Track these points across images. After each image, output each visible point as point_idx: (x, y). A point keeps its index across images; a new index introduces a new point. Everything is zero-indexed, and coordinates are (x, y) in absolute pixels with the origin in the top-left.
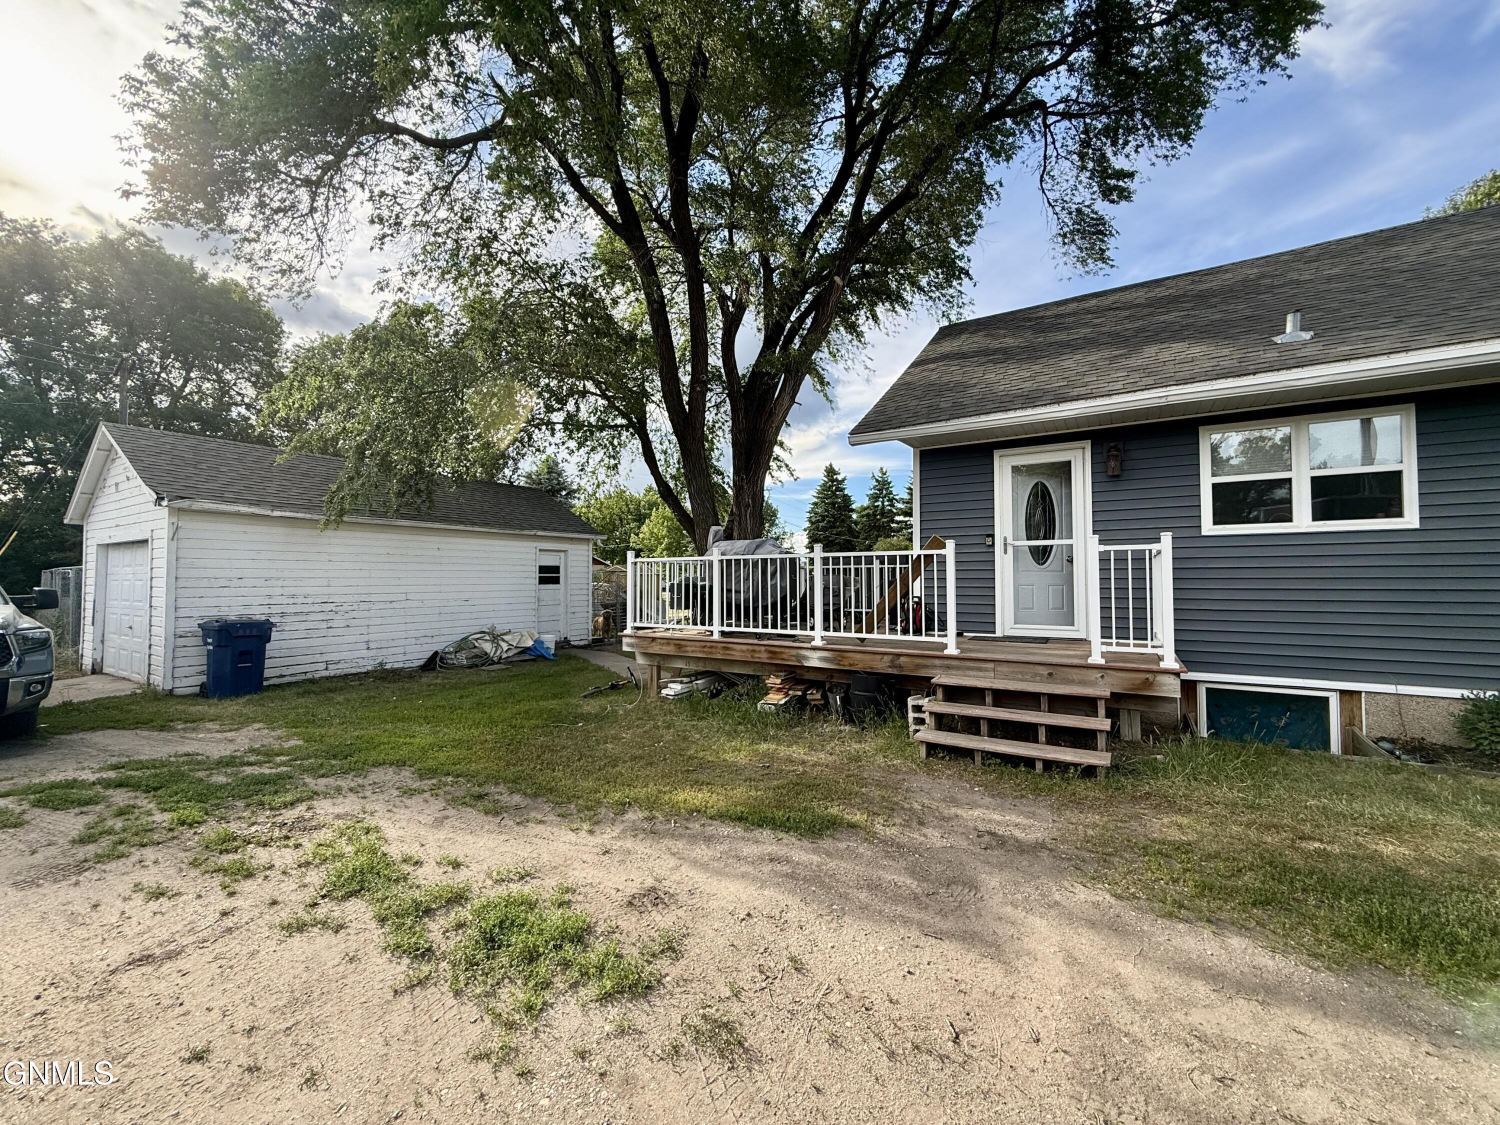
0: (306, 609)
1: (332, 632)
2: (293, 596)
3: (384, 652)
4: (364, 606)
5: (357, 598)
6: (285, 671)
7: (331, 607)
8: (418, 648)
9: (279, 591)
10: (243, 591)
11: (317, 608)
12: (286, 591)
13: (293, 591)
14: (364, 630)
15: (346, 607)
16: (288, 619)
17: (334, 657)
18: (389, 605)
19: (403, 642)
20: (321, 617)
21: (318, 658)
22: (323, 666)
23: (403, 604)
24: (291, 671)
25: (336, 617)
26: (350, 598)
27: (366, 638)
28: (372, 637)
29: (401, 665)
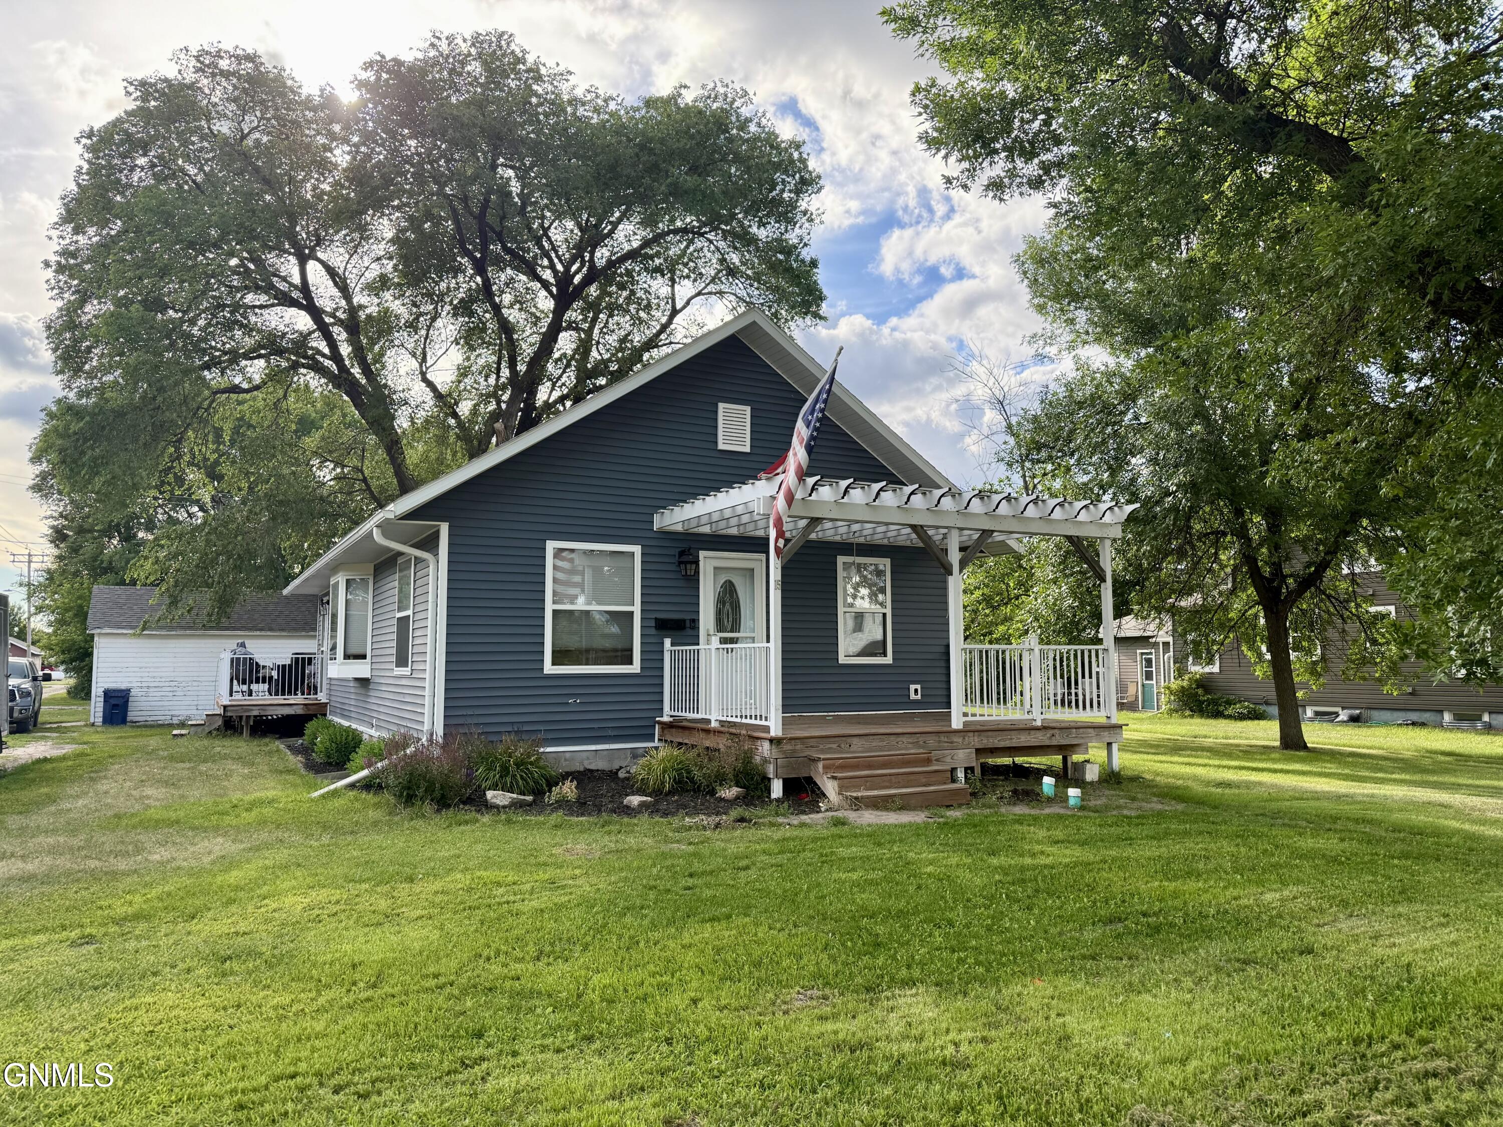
0: (161, 684)
2: (154, 677)
4: (195, 684)
5: (191, 679)
6: (140, 718)
7: (175, 684)
9: (139, 675)
10: (127, 675)
11: (167, 684)
12: (141, 675)
13: (154, 674)
14: (195, 698)
15: (184, 684)
16: (141, 690)
17: (176, 713)
18: (211, 683)
20: (169, 689)
21: (167, 713)
22: (169, 717)
24: (152, 718)
25: (179, 690)
26: (187, 679)
27: (195, 703)
28: (200, 703)
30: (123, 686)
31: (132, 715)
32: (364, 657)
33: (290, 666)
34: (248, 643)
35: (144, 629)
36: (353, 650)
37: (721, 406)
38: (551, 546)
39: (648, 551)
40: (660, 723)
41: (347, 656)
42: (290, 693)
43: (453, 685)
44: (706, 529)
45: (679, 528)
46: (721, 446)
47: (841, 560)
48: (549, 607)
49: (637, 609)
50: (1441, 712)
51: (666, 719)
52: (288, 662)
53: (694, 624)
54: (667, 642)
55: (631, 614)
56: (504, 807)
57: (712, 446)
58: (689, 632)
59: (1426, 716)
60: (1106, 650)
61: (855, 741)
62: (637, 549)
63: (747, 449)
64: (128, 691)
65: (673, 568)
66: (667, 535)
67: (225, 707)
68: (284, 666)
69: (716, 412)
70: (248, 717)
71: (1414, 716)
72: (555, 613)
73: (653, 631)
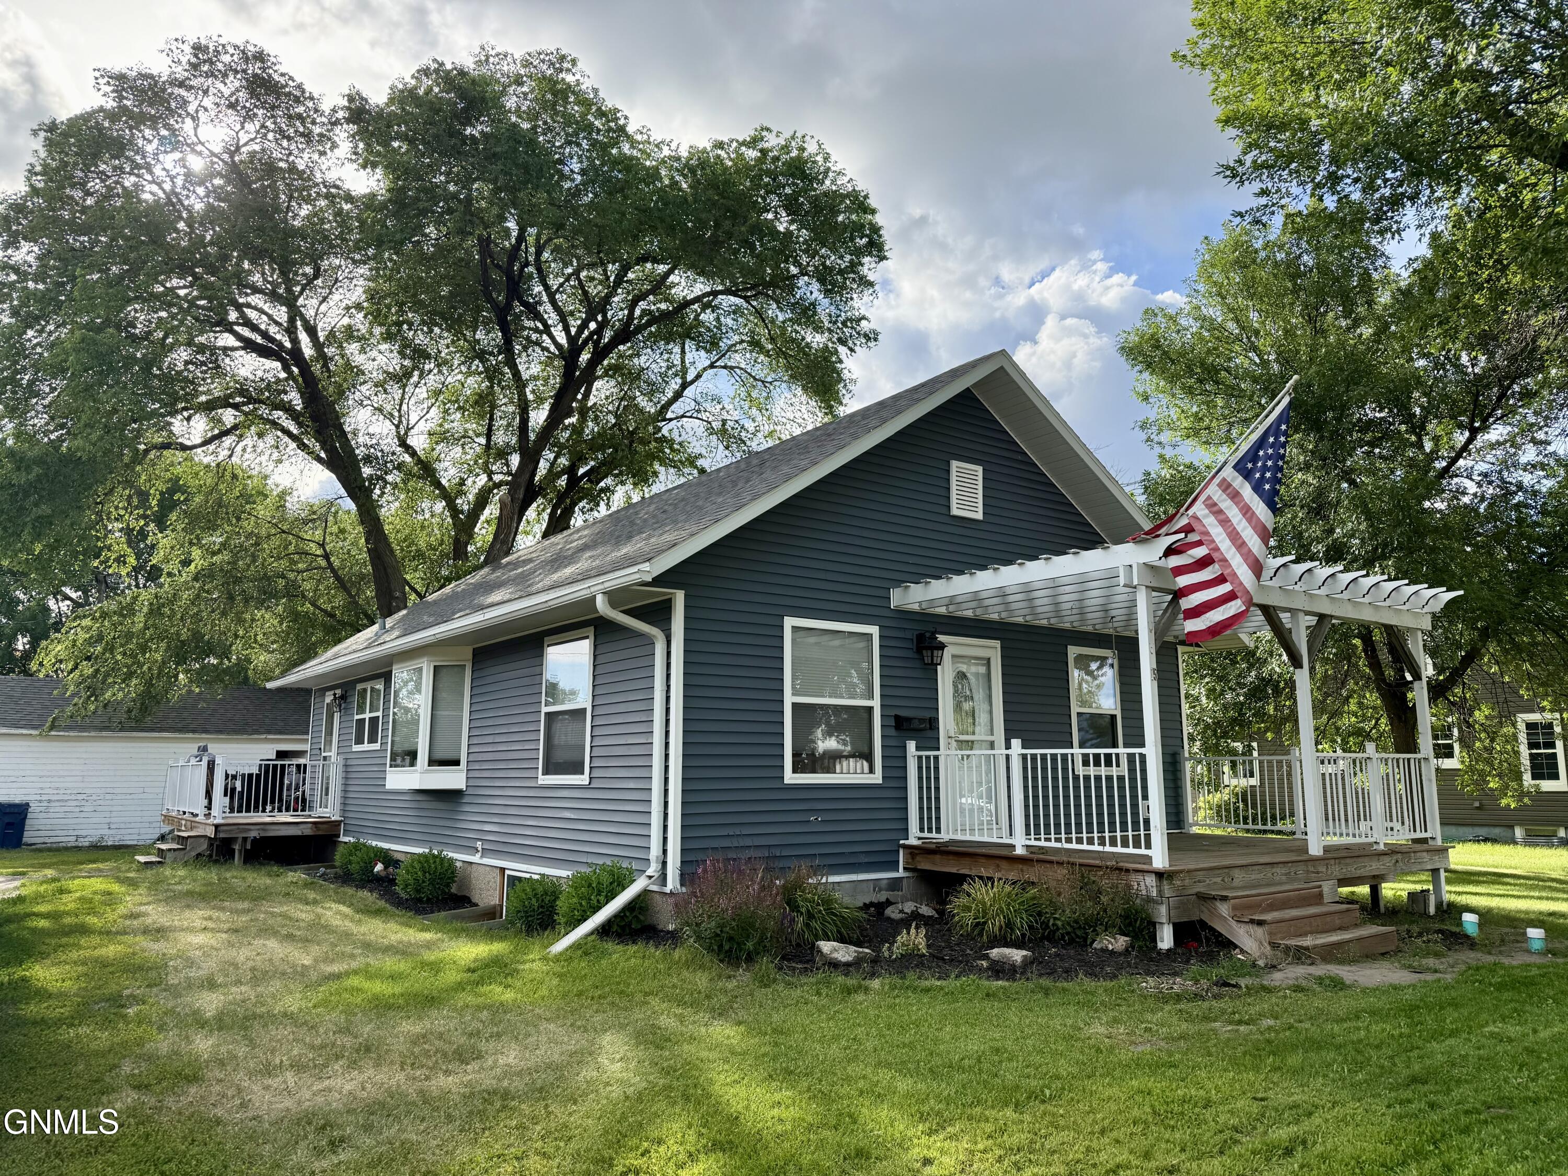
0: (66, 797)
1: (83, 815)
2: (57, 788)
3: (123, 832)
4: (108, 796)
5: (103, 791)
6: (47, 840)
7: (84, 796)
8: (151, 831)
9: (48, 785)
10: (24, 785)
11: (73, 797)
12: (53, 785)
13: (57, 785)
14: (108, 815)
15: (94, 797)
16: (53, 804)
17: (83, 833)
18: (128, 797)
19: (139, 825)
20: (75, 803)
21: (71, 832)
22: (74, 838)
23: (141, 796)
24: (52, 840)
25: (88, 804)
26: (99, 791)
27: (108, 820)
28: (113, 820)
29: (135, 843)
30: (17, 799)
31: (28, 837)
32: (457, 763)
33: (258, 776)
34: (213, 748)
35: (52, 727)
36: (440, 755)
37: (955, 464)
38: (789, 622)
39: (888, 633)
40: (905, 847)
41: (432, 762)
42: (256, 809)
43: (692, 798)
44: (942, 610)
45: (916, 607)
46: (955, 511)
47: (1073, 651)
48: (789, 699)
49: (876, 703)
50: (1512, 827)
51: (912, 841)
52: (255, 771)
53: (933, 724)
54: (911, 746)
55: (870, 709)
56: (848, 965)
57: (944, 511)
58: (930, 734)
59: (1496, 831)
60: (1426, 759)
61: (1237, 873)
62: (874, 630)
63: (979, 516)
64: (27, 805)
65: (910, 654)
66: (904, 615)
67: (217, 826)
68: (250, 776)
69: (948, 471)
70: (245, 839)
71: (1483, 832)
72: (795, 706)
73: (893, 732)
